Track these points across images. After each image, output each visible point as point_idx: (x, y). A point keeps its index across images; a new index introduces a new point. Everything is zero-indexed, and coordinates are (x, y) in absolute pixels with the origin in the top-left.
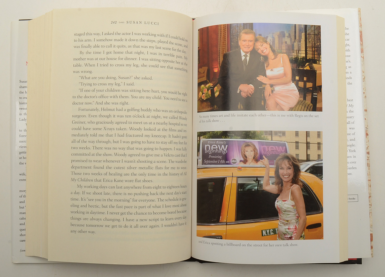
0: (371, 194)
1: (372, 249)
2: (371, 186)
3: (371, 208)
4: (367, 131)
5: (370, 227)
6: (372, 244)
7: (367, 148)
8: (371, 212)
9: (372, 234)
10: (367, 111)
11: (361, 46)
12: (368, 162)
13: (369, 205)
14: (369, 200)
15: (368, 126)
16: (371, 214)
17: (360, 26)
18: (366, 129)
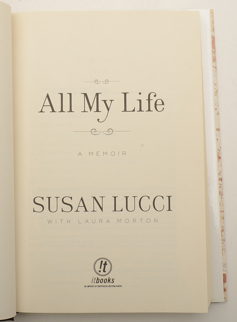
0: (224, 227)
1: (225, 292)
2: (224, 218)
3: (224, 244)
4: (219, 153)
5: (223, 266)
6: (225, 286)
7: (219, 173)
8: (224, 249)
9: (225, 274)
10: (219, 130)
11: (213, 54)
12: (220, 190)
13: (222, 240)
14: (222, 234)
15: (220, 148)
16: (224, 250)
17: (212, 30)
18: (218, 151)
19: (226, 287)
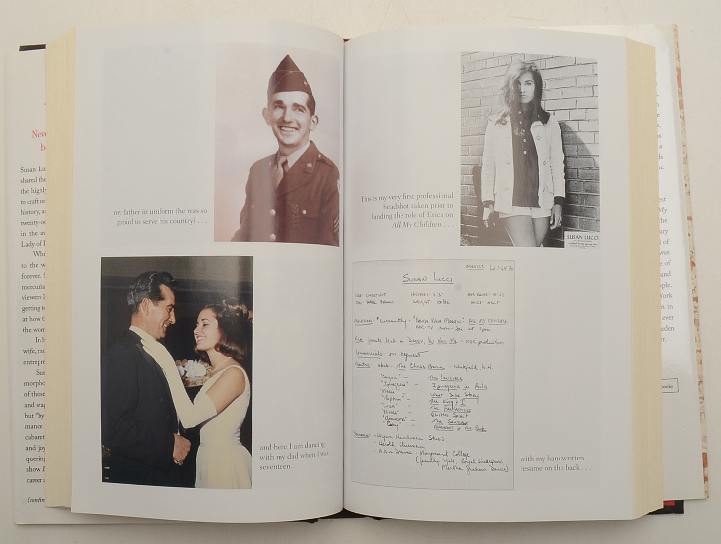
0: (702, 377)
1: (706, 482)
2: (702, 363)
3: (703, 404)
4: (692, 257)
6: (706, 473)
7: (693, 290)
8: (703, 412)
9: (706, 453)
10: (692, 219)
11: (679, 96)
12: (695, 316)
13: (700, 398)
14: (699, 388)
15: (694, 248)
16: (703, 415)
17: (677, 57)
18: (691, 254)
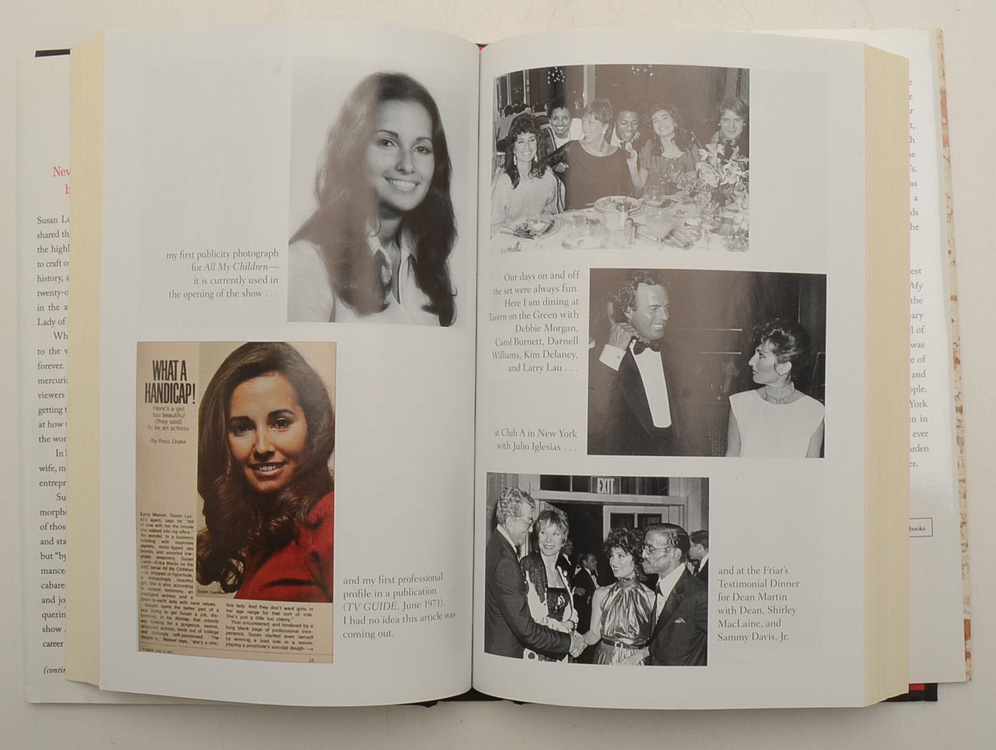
0: (966, 515)
1: (968, 660)
3: (967, 553)
4: (957, 351)
5: (964, 603)
6: (968, 647)
7: (956, 396)
8: (967, 564)
9: (969, 621)
11: (943, 129)
12: (958, 433)
14: (961, 532)
17: (941, 76)
19: (970, 649)
